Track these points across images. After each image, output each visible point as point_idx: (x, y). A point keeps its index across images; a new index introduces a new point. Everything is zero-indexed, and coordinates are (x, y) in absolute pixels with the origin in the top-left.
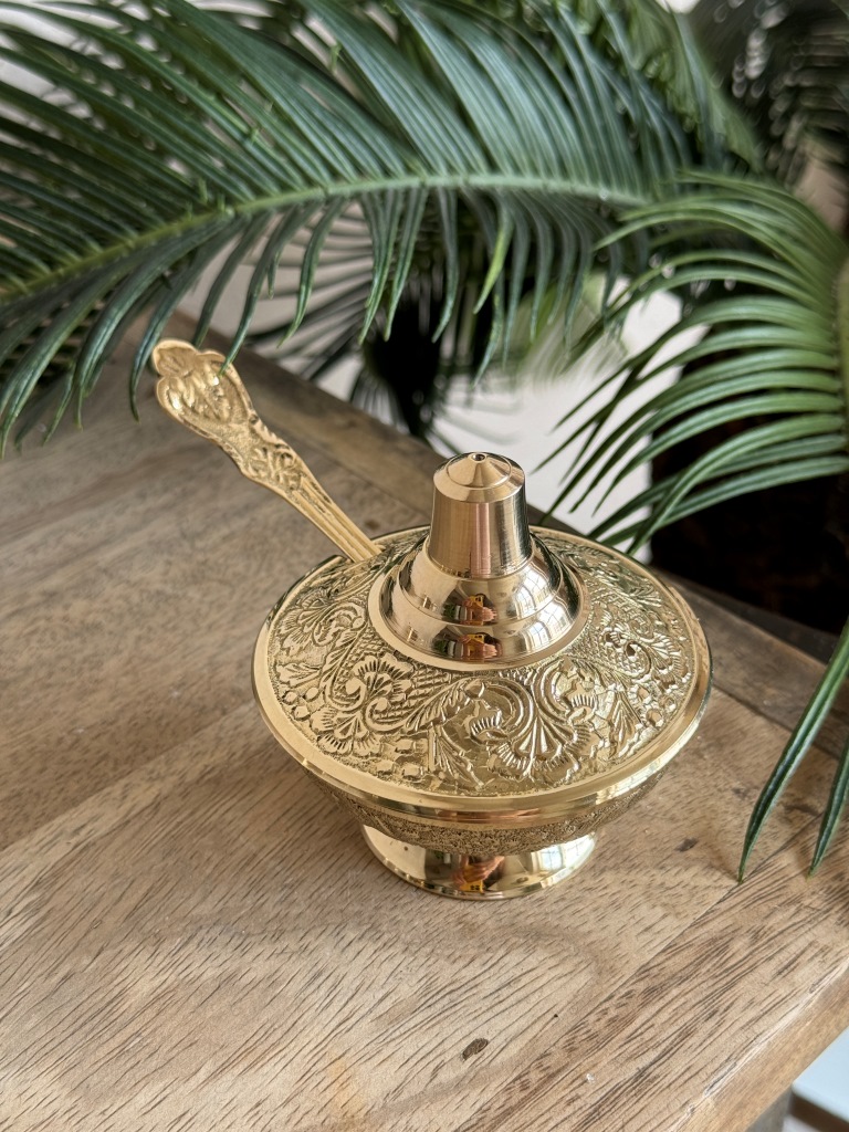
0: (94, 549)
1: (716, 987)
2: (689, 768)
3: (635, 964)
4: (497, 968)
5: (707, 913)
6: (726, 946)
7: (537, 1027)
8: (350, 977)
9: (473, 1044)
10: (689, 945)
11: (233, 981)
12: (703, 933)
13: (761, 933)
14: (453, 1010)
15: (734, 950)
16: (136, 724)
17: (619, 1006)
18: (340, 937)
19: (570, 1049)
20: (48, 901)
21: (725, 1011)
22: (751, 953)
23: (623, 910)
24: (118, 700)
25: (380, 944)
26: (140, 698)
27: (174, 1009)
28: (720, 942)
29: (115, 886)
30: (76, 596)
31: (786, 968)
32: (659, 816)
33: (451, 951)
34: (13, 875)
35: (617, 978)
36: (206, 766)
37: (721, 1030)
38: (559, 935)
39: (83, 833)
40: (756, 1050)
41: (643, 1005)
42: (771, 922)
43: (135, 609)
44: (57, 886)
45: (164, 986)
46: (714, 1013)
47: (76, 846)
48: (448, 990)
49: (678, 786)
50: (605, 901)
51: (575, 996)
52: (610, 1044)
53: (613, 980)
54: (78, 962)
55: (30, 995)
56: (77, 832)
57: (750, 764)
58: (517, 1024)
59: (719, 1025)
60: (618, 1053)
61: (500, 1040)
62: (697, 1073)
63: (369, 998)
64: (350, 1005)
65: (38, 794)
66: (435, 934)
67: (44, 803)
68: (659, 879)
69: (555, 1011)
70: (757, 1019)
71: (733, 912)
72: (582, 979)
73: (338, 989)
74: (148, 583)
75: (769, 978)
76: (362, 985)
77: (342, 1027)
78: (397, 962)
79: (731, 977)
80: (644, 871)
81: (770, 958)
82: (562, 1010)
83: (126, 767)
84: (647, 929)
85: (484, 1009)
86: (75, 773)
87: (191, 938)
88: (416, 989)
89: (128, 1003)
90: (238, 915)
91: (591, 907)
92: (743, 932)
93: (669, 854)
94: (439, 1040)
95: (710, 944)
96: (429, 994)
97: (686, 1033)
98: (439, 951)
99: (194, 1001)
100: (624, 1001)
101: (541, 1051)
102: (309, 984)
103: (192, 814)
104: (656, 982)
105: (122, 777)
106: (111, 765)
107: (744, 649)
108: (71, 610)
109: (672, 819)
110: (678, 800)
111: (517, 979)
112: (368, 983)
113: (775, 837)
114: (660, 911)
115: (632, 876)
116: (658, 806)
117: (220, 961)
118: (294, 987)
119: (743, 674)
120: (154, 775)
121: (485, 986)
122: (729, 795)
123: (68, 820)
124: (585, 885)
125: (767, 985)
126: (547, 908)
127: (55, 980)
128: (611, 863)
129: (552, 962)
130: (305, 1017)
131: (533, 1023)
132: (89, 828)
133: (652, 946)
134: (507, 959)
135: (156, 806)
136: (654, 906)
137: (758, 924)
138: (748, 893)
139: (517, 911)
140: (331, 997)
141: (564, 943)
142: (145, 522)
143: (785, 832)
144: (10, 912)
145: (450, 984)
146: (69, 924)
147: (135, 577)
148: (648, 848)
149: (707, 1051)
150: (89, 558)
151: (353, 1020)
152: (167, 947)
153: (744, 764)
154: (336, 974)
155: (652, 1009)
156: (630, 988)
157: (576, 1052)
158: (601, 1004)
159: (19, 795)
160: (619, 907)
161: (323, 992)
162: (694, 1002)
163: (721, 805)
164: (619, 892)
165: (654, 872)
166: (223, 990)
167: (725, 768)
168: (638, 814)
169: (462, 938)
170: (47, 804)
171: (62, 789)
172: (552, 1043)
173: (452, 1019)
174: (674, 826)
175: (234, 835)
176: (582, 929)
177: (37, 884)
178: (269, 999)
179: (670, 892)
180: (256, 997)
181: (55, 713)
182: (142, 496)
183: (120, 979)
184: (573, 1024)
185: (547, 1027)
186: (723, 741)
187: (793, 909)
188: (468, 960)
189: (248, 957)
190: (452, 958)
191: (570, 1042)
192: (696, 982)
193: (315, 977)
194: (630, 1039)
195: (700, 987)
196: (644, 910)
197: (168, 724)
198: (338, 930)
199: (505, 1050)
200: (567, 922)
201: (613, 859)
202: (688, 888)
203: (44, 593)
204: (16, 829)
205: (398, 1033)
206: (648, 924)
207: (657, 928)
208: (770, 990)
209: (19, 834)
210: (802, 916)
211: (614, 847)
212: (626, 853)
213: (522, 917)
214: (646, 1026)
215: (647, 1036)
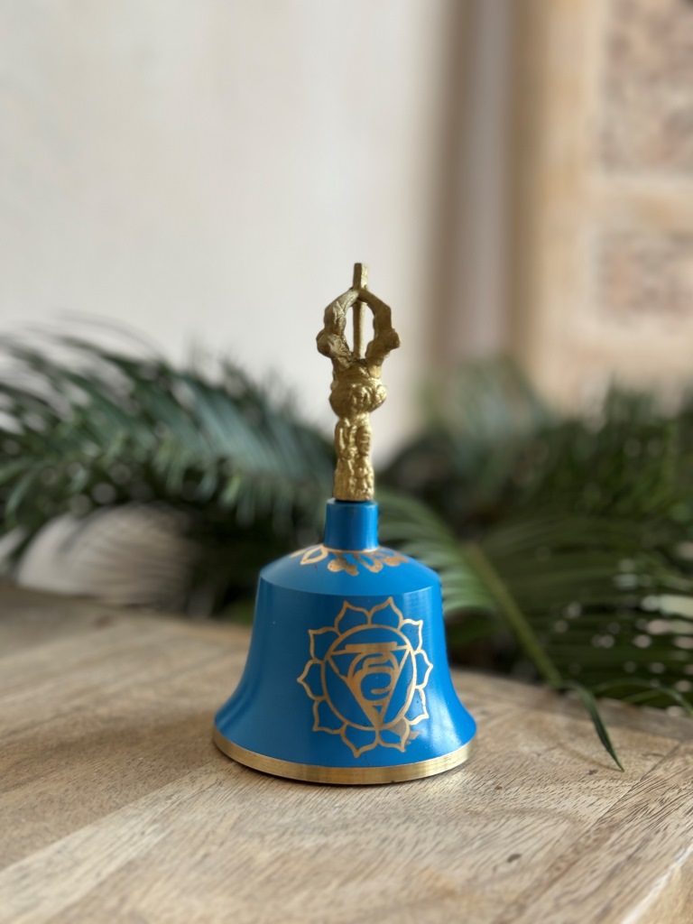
1: (652, 822)
3: (594, 818)
4: (505, 826)
5: (626, 796)
6: (646, 807)
7: (549, 847)
8: (408, 838)
9: (511, 856)
10: (623, 808)
11: (327, 847)
12: (628, 804)
13: (664, 801)
15: (652, 808)
16: (179, 753)
17: (596, 834)
18: (389, 824)
20: (168, 827)
21: (665, 830)
22: (664, 808)
23: (571, 799)
24: (159, 745)
25: (419, 823)
27: (293, 862)
28: (642, 806)
29: (214, 817)
30: (97, 707)
31: (689, 812)
32: (565, 763)
33: (469, 823)
34: (134, 819)
35: (587, 824)
38: (536, 811)
39: (173, 798)
42: (667, 796)
44: (171, 821)
45: (280, 853)
48: (479, 837)
50: (557, 796)
51: (565, 833)
52: (601, 849)
53: (585, 825)
56: (168, 798)
58: (535, 846)
60: (609, 851)
61: (529, 852)
62: (665, 855)
63: (427, 846)
64: (417, 848)
65: (128, 786)
66: (454, 817)
67: (135, 789)
68: (585, 786)
69: (557, 838)
71: (641, 794)
73: (403, 844)
75: (682, 816)
76: (419, 840)
78: (436, 829)
79: (658, 817)
80: (573, 784)
81: (677, 809)
82: (561, 838)
83: (186, 770)
84: (591, 805)
85: (509, 842)
86: (149, 776)
87: (284, 833)
88: (457, 839)
91: (549, 799)
92: (652, 801)
93: (583, 776)
94: (487, 857)
95: (635, 807)
96: (466, 841)
97: (646, 841)
98: (461, 823)
99: (305, 857)
100: (598, 832)
101: (559, 855)
102: (381, 843)
103: (247, 785)
104: (613, 823)
105: (185, 775)
106: (174, 770)
108: (97, 712)
112: (423, 838)
114: (594, 797)
115: (566, 786)
117: (312, 839)
118: (373, 845)
120: (208, 772)
121: (502, 834)
123: (158, 794)
124: (538, 791)
126: (520, 801)
128: (549, 782)
129: (540, 821)
130: (388, 856)
131: (545, 845)
132: (176, 796)
133: (599, 810)
134: (509, 822)
135: (218, 784)
136: (589, 796)
137: (659, 798)
139: (502, 804)
140: (401, 846)
141: (541, 814)
145: (478, 835)
148: (568, 775)
149: (665, 846)
151: (423, 854)
154: (397, 838)
155: (618, 833)
156: (598, 827)
157: (582, 853)
158: (584, 834)
160: (566, 798)
161: (393, 845)
162: (643, 828)
164: (563, 792)
165: (579, 783)
166: (323, 851)
168: (552, 763)
169: (473, 818)
170: (138, 789)
171: (145, 783)
172: (564, 851)
173: (489, 849)
174: (578, 766)
176: (550, 807)
177: (155, 821)
178: (359, 851)
179: (595, 790)
180: (348, 851)
181: (117, 753)
183: (245, 852)
184: (572, 843)
185: (556, 846)
188: (483, 825)
189: (331, 836)
190: (472, 825)
191: (575, 850)
192: (637, 821)
193: (384, 840)
195: (641, 823)
196: (583, 798)
198: (386, 821)
199: (535, 856)
200: (538, 806)
201: (549, 780)
202: (605, 788)
206: (591, 803)
207: (597, 804)
208: (684, 821)
210: (684, 793)
211: (545, 776)
212: (556, 777)
213: (506, 806)
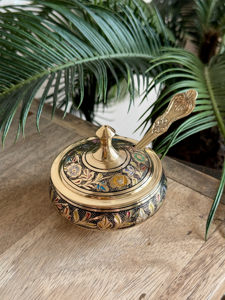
0: (14, 164)
1: (204, 272)
2: (186, 211)
3: (182, 267)
4: (144, 273)
5: (198, 251)
6: (205, 260)
7: (158, 289)
8: (105, 280)
9: (142, 295)
10: (195, 261)
11: (73, 285)
12: (198, 257)
13: (213, 255)
14: (135, 286)
15: (207, 261)
16: (34, 214)
17: (179, 280)
18: (100, 269)
19: (168, 294)
20: (17, 267)
21: (208, 278)
22: (211, 261)
23: (176, 253)
24: (28, 207)
25: (112, 269)
26: (34, 206)
27: (58, 295)
28: (203, 259)
29: (36, 261)
30: (11, 178)
31: (221, 264)
32: (181, 225)
33: (131, 270)
34: (6, 261)
35: (177, 272)
36: (56, 224)
37: (207, 284)
38: (160, 262)
39: (24, 246)
40: (217, 288)
41: (186, 279)
42: (215, 252)
43: (28, 181)
44: (19, 262)
45: (54, 288)
46: (205, 279)
47: (23, 250)
48: (132, 281)
49: (184, 217)
50: (170, 251)
51: (167, 279)
52: (178, 291)
53: (176, 273)
54: (29, 284)
55: (17, 295)
56: (22, 246)
57: (202, 208)
58: (153, 288)
59: (207, 282)
60: (181, 293)
61: (149, 293)
62: (203, 297)
63: (111, 285)
64: (106, 288)
65: (10, 237)
66: (126, 265)
67: (12, 239)
68: (184, 243)
69: (162, 283)
70: (216, 280)
71: (205, 250)
72: (168, 273)
73: (102, 284)
74: (31, 173)
75: (217, 268)
76: (108, 282)
77: (105, 294)
78: (117, 274)
79: (207, 268)
80: (179, 242)
81: (217, 262)
82: (164, 283)
83: (33, 226)
84: (183, 258)
85: (143, 285)
86: (19, 229)
87: (59, 274)
88: (123, 281)
89: (45, 294)
90: (71, 266)
91: (167, 253)
92: (208, 256)
93: (185, 236)
94: (132, 295)
95: (200, 260)
96: (127, 283)
97: (198, 286)
98: (128, 270)
99: (63, 292)
100: (180, 278)
101: (160, 295)
102: (94, 283)
103: (54, 238)
104: (188, 272)
105: (32, 229)
106: (29, 226)
107: (195, 177)
108: (10, 182)
109: (184, 226)
110: (185, 220)
111: (150, 276)
112: (110, 281)
113: (212, 228)
114: (185, 252)
115: (176, 243)
116: (180, 223)
117: (68, 279)
118: (90, 284)
119: (196, 184)
120: (41, 228)
121: (142, 278)
122: (198, 218)
123: (19, 243)
124: (164, 247)
125: (217, 270)
126: (155, 254)
127: (23, 289)
128: (170, 240)
129: (159, 270)
130: (94, 293)
131: (157, 288)
132: (25, 245)
133: (185, 262)
134: (147, 270)
135: (43, 236)
136: (184, 251)
137: (212, 253)
138: (208, 245)
139: (147, 256)
140: (101, 286)
141: (161, 264)
142: (27, 156)
143: (215, 226)
144: (7, 271)
145: (132, 279)
146: (24, 273)
147: (27, 172)
148: (179, 235)
149: (205, 290)
150: (13, 167)
151: (108, 292)
152: (53, 277)
153: (200, 209)
154: (101, 279)
155: (188, 280)
156: (181, 275)
157: (170, 294)
158: (174, 280)
159: (4, 237)
160: (174, 252)
161: (98, 285)
162: (199, 277)
163: (197, 221)
164: (174, 248)
165: (182, 241)
166: (70, 288)
167: (196, 210)
168: (175, 225)
169: (134, 266)
170: (12, 240)
171: (16, 234)
172: (163, 293)
173: (135, 289)
174: (185, 228)
175: (66, 242)
176: (165, 259)
177: (14, 262)
178: (84, 289)
179: (187, 246)
180: (80, 288)
181: (11, 212)
182: (25, 148)
183: (41, 287)
184: (168, 287)
185: (161, 288)
186: (194, 203)
187: (220, 248)
188: (136, 271)
189: (76, 277)
190: (132, 271)
191: (168, 292)
193: (96, 281)
194: (183, 289)
195: (199, 272)
196: (181, 252)
197: (43, 213)
198: (99, 267)
199: (151, 296)
200: (161, 258)
201: (171, 239)
202: (192, 245)
203: (2, 178)
204: (5, 247)
205: (121, 295)
206: (183, 256)
207: (185, 257)
208: (218, 271)
209: (6, 248)
210: (223, 249)
211: (170, 235)
212: (174, 237)
213: (149, 258)
214: (187, 285)
215: (188, 288)
